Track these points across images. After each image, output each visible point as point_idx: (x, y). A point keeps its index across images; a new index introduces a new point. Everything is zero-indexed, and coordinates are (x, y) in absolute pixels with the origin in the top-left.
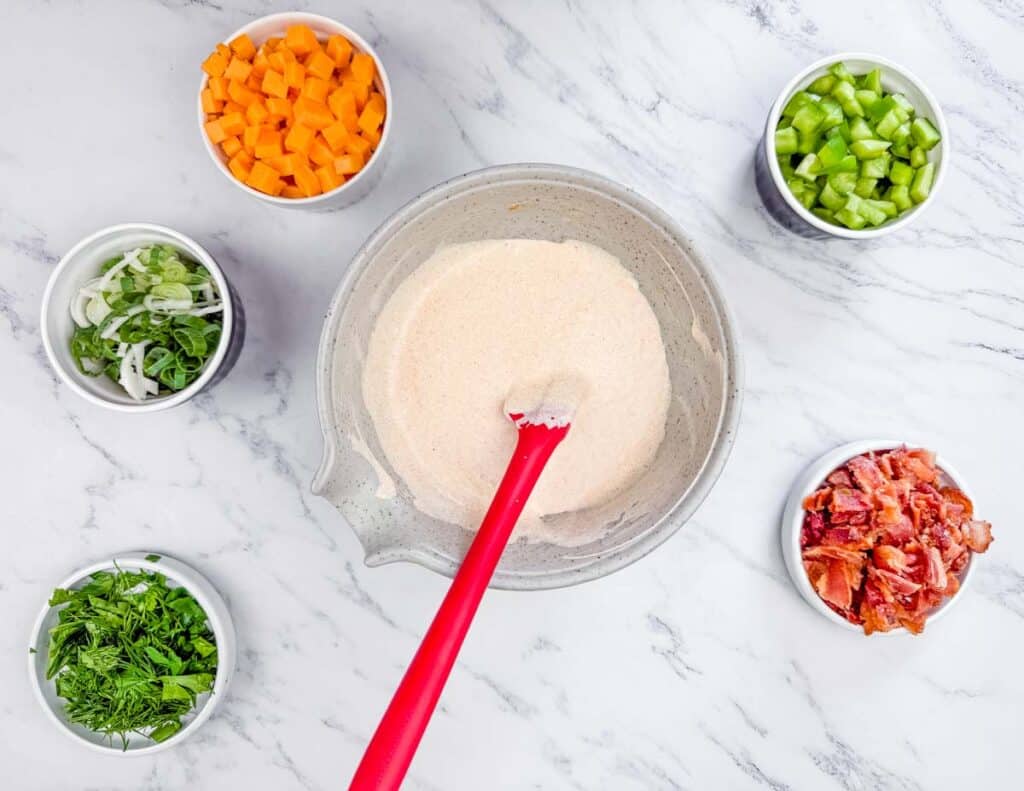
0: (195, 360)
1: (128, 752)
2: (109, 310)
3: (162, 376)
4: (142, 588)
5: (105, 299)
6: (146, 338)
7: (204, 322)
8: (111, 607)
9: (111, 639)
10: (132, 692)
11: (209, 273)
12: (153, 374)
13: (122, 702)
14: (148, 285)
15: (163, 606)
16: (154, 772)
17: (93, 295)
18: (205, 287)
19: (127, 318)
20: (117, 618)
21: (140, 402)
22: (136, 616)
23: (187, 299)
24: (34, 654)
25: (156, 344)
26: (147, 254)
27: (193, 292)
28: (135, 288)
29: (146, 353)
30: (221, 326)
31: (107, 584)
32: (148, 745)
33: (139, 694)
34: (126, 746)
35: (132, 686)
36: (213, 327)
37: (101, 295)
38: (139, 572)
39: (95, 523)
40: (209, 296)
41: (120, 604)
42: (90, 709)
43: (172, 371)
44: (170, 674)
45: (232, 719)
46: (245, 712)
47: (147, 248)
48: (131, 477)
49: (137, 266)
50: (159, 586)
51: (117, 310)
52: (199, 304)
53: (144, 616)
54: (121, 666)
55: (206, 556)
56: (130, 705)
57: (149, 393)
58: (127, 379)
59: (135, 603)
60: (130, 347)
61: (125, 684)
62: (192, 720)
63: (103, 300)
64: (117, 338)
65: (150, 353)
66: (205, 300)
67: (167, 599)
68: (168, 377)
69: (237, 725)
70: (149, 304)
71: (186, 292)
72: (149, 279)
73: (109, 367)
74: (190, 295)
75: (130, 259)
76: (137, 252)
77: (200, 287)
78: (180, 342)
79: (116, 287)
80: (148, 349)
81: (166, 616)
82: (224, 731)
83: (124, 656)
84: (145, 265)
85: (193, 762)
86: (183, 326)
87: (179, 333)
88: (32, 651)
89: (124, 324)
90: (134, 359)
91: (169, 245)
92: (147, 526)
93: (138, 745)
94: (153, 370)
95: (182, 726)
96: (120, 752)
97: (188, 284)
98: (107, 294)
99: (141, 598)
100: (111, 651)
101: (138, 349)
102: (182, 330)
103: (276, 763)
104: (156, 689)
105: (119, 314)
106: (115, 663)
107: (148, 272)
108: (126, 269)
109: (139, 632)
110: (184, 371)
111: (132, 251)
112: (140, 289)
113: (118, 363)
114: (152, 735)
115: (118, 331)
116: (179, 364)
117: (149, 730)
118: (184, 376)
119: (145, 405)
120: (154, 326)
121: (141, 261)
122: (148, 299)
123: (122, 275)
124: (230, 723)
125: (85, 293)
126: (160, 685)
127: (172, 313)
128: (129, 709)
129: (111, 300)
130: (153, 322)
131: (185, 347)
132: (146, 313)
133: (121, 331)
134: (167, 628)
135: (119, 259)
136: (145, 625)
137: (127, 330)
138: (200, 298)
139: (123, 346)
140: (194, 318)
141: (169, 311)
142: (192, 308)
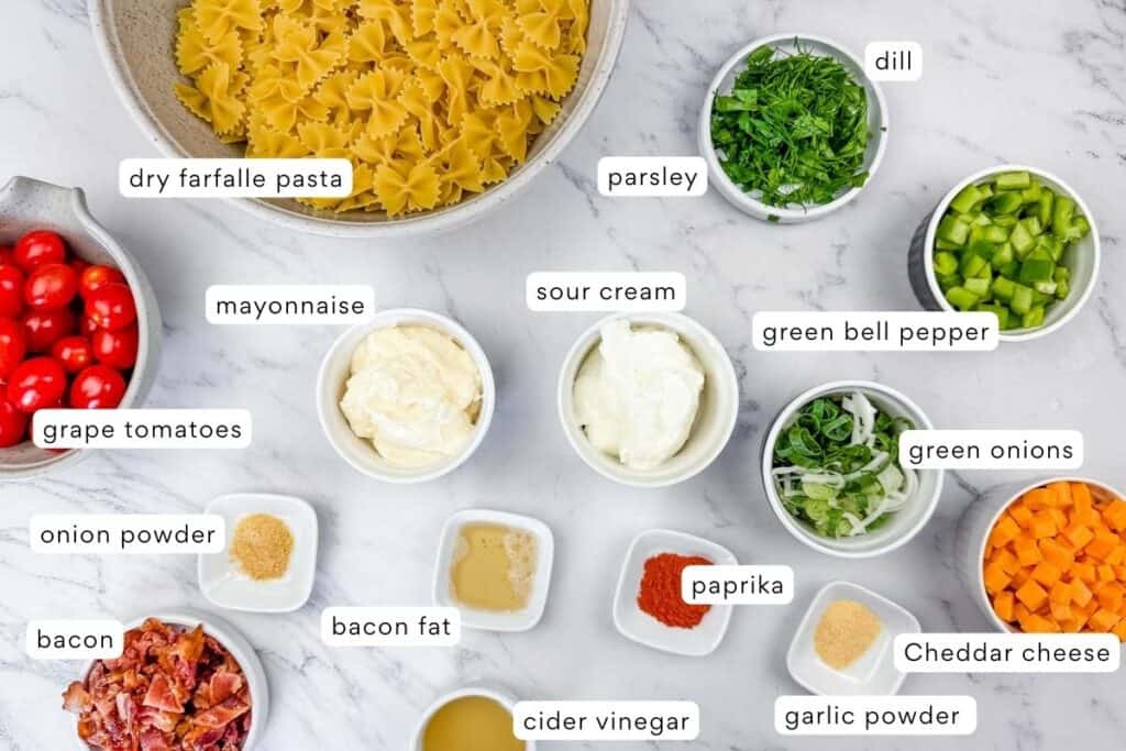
0: (802, 425)
1: (793, 36)
2: (879, 477)
3: (836, 413)
4: (784, 190)
5: (882, 489)
6: (848, 450)
7: (792, 460)
8: (811, 172)
9: (804, 143)
10: (784, 94)
11: (785, 506)
12: (845, 415)
13: (792, 86)
14: (843, 500)
15: (762, 173)
16: (776, 15)
17: (896, 494)
18: (789, 493)
19: (863, 469)
20: (804, 161)
21: (858, 391)
22: (786, 162)
23: (807, 483)
24: (883, 126)
25: (840, 444)
26: (842, 528)
27: (801, 489)
28: (856, 496)
29: (850, 436)
30: (775, 454)
31: (819, 193)
32: (779, 43)
33: (777, 94)
34: (796, 42)
35: (784, 100)
36: (783, 453)
37: (887, 492)
38: (788, 205)
39: (836, 250)
40: (788, 484)
41: (803, 175)
42: (825, 77)
43: (825, 416)
44: (750, 112)
45: (703, 66)
46: (691, 73)
47: (843, 536)
48: (802, 294)
49: (853, 519)
50: (768, 192)
51: (872, 478)
52: (797, 478)
53: (779, 164)
54: (791, 120)
55: (729, 221)
56: (785, 82)
57: (850, 398)
58: (869, 412)
59: (788, 176)
60: (865, 443)
61: (789, 102)
62: (735, 66)
63: (885, 488)
64: (874, 452)
65: (847, 435)
66: (792, 481)
67: (759, 181)
68: (831, 411)
69: (699, 61)
70: (840, 480)
71: (807, 490)
72: (841, 505)
73: (886, 426)
74: (804, 486)
75: (859, 526)
76: (852, 533)
77: (795, 493)
78: (816, 443)
79: (873, 500)
80: (848, 440)
81: (758, 164)
82: (711, 55)
83: (789, 128)
84: (846, 519)
85: (739, 25)
86: (813, 457)
87: (816, 452)
88: (884, 129)
89: (866, 463)
90: (861, 432)
91: (822, 537)
92: (786, 248)
93: (786, 42)
94: (844, 419)
95: (746, 60)
96: (800, 36)
97: (806, 497)
98: (881, 493)
99: (783, 181)
100: (802, 133)
101: (857, 440)
102: (812, 453)
103: (662, 25)
104: (763, 99)
105: (871, 472)
106: (797, 122)
107: (842, 512)
108: (864, 515)
109: (783, 149)
110: (814, 416)
111: (857, 535)
112: (851, 496)
113: (877, 429)
114: (772, 53)
115: (872, 458)
116: (818, 423)
117: (773, 59)
118: (815, 410)
119: (852, 387)
120: (839, 460)
121: (849, 523)
122: (841, 485)
123: (868, 511)
124: (705, 62)
125: (903, 497)
126: (760, 102)
127: (821, 470)
128: (787, 78)
129: (877, 487)
130: (838, 464)
131: (812, 438)
132: (845, 473)
133: (869, 457)
134: (757, 153)
135: (870, 527)
136: (777, 154)
137: (864, 458)
138: (797, 484)
139: (870, 445)
140: (801, 465)
141: (822, 473)
142: (802, 475)
